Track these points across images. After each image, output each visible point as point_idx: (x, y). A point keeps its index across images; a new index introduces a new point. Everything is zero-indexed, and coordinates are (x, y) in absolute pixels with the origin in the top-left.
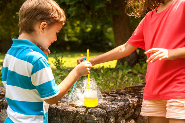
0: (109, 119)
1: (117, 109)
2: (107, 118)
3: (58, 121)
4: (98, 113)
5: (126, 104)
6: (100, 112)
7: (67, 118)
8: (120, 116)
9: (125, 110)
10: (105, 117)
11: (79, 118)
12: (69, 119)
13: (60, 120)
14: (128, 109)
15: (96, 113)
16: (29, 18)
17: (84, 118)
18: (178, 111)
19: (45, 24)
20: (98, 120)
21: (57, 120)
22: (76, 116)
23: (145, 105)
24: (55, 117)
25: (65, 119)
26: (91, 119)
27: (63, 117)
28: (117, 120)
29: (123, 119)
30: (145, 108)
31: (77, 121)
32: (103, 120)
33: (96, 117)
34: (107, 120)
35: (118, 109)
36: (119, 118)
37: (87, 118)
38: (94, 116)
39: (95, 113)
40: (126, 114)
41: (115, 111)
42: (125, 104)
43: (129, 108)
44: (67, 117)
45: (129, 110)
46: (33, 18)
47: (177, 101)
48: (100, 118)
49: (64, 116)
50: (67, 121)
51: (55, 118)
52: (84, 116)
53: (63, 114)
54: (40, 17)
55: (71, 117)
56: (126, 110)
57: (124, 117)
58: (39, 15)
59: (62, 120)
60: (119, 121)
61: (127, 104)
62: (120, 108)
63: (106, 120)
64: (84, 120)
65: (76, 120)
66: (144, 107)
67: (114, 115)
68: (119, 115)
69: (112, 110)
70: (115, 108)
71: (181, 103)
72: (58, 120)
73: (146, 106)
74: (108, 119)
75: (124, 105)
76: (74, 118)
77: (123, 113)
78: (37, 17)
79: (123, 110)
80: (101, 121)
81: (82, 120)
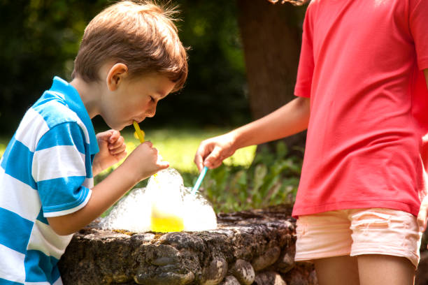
0: (211, 259)
1: (231, 239)
2: (205, 255)
3: (89, 270)
4: (184, 240)
5: (256, 232)
6: (189, 239)
7: (111, 261)
8: (241, 257)
9: (253, 244)
10: (201, 251)
11: (140, 256)
12: (114, 261)
13: (92, 266)
14: (261, 244)
15: (179, 241)
16: (93, 48)
17: (150, 255)
18: (375, 237)
19: (123, 70)
20: (183, 257)
21: (86, 266)
22: (131, 251)
23: (304, 233)
24: (80, 260)
25: (104, 262)
26: (167, 256)
27: (102, 258)
28: (233, 267)
29: (249, 268)
30: (303, 241)
31: (135, 263)
32: (196, 259)
33: (179, 248)
34: (206, 262)
35: (234, 239)
36: (239, 262)
37: (159, 254)
38: (174, 248)
39: (176, 241)
40: (256, 256)
41: (226, 244)
42: (253, 230)
43: (265, 242)
44: (112, 258)
45: (263, 246)
46: (101, 50)
47: (372, 215)
48: (189, 253)
49: (102, 255)
50: (111, 267)
51: (81, 264)
52: (150, 251)
53: (99, 252)
54: (116, 49)
55: (120, 255)
56: (256, 246)
57: (252, 262)
58: (114, 46)
59: (98, 266)
60: (239, 270)
61: (259, 230)
62: (239, 238)
63: (204, 259)
64: (150, 260)
65: (132, 261)
66: (301, 237)
67: (225, 253)
68: (236, 254)
69: (218, 238)
70: (226, 235)
71: (381, 218)
72: (88, 266)
73: (306, 234)
74: (208, 259)
75: (252, 233)
76: (126, 258)
77: (248, 250)
78: (110, 49)
79: (248, 244)
80: (192, 259)
81: (147, 260)
